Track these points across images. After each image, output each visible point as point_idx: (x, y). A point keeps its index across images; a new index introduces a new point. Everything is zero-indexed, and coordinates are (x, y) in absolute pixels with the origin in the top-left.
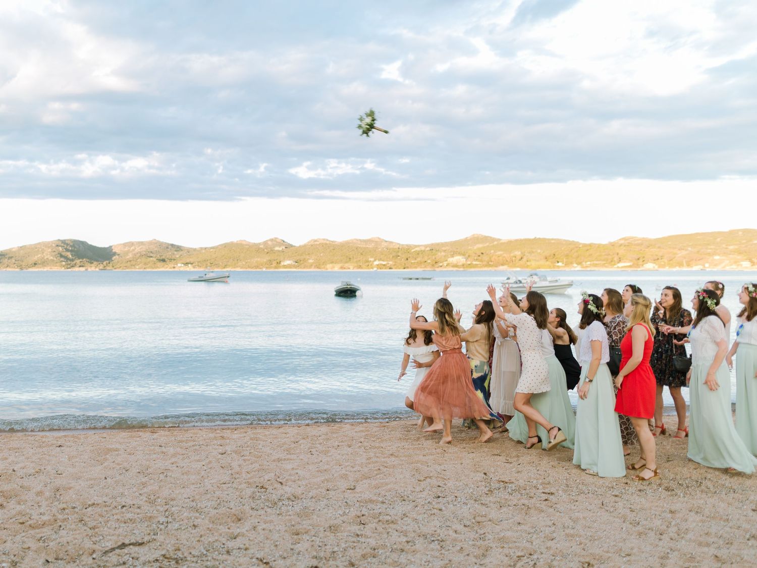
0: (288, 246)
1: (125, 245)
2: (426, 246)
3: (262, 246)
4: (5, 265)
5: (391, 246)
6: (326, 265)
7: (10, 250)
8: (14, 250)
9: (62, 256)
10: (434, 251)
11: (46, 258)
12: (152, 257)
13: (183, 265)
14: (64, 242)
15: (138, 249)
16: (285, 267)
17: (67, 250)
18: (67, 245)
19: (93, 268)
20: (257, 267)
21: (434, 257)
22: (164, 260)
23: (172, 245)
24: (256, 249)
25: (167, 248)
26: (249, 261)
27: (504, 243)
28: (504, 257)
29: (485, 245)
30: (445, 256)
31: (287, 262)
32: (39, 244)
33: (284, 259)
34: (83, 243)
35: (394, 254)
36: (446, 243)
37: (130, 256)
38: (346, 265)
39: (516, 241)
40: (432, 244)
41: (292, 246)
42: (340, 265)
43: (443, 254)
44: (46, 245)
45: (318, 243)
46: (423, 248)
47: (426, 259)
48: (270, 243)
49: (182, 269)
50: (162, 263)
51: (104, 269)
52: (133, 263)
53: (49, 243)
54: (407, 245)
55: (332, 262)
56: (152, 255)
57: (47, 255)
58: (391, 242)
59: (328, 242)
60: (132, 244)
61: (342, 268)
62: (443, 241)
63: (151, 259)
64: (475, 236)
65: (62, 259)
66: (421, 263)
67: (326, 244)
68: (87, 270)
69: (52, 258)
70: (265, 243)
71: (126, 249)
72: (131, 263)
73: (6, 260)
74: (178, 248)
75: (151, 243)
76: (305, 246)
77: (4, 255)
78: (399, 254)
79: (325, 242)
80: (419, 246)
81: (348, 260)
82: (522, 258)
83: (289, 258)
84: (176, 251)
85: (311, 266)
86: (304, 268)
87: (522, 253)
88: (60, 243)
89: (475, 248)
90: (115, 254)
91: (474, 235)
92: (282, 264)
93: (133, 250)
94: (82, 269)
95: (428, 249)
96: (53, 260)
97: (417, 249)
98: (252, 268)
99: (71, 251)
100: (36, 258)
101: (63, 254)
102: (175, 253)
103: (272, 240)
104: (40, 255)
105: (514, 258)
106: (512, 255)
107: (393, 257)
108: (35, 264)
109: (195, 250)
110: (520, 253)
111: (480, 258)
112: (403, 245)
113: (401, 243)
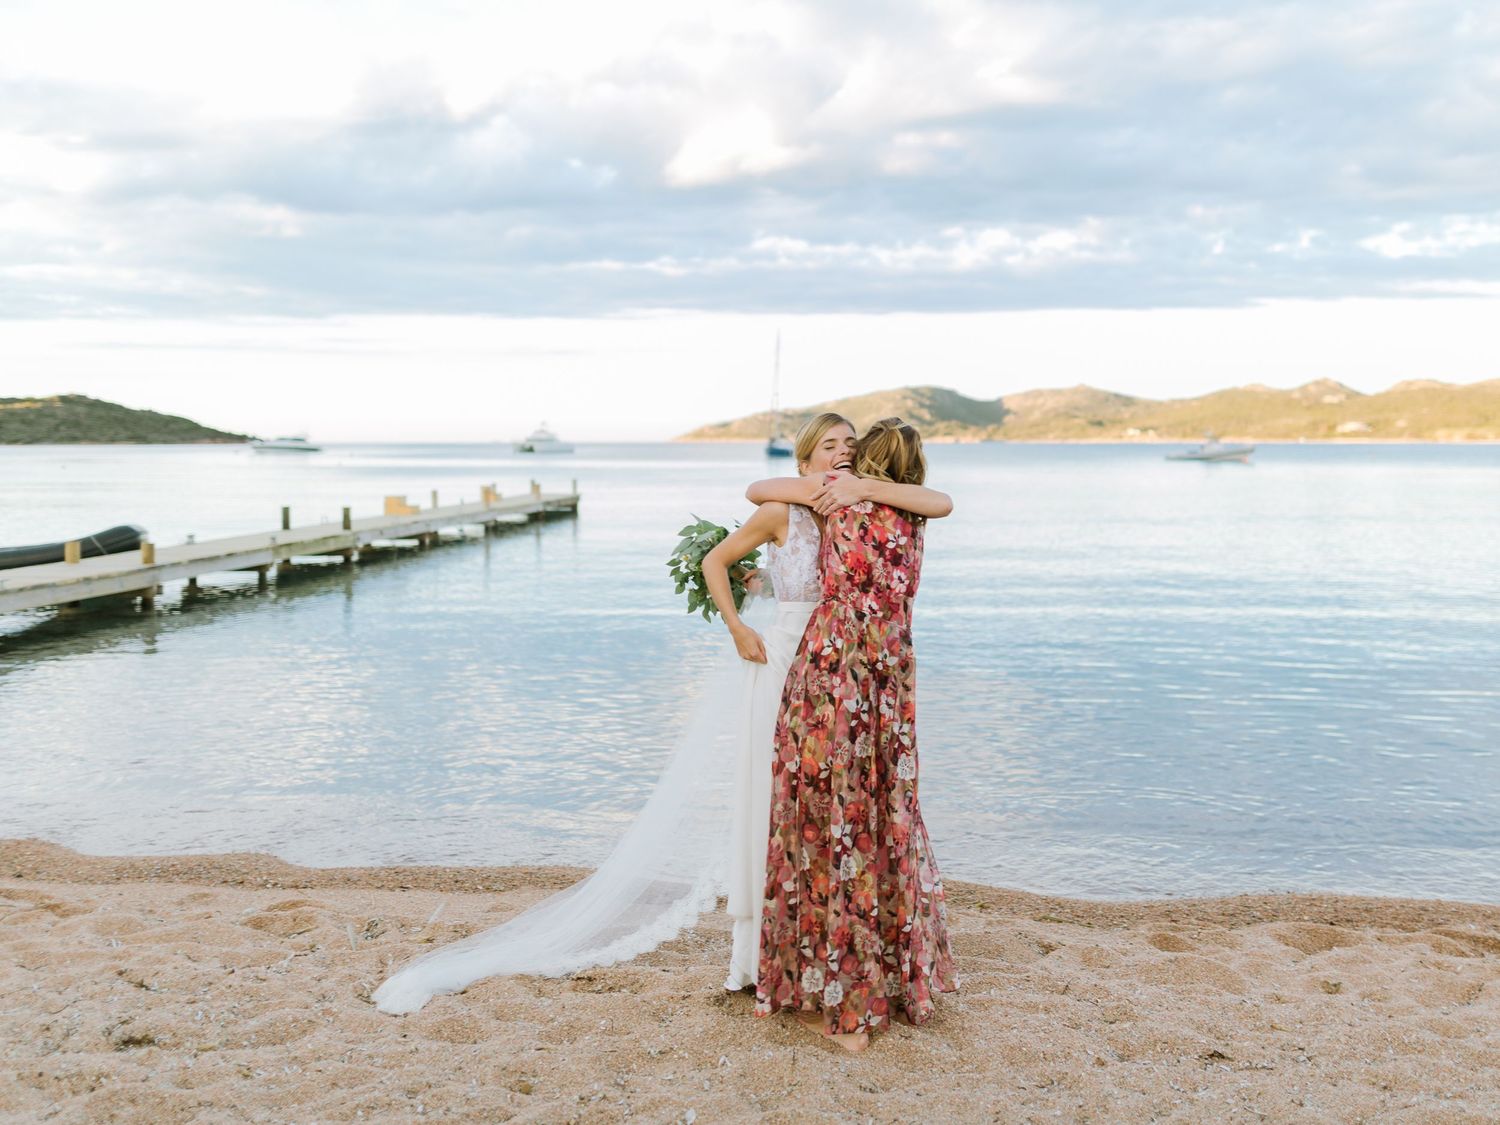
0: (1353, 395)
1: (1027, 395)
3: (1297, 395)
6: (1434, 432)
12: (1076, 417)
13: (1137, 432)
14: (916, 391)
15: (1051, 403)
16: (1344, 435)
17: (922, 405)
18: (922, 395)
19: (970, 438)
20: (1286, 435)
22: (1100, 424)
23: (1117, 396)
24: (1283, 402)
25: (1107, 400)
26: (1270, 423)
31: (1351, 426)
32: (873, 395)
33: (1344, 420)
34: (951, 394)
37: (1036, 415)
38: (1480, 431)
41: (1358, 394)
42: (1466, 431)
45: (1417, 387)
48: (1315, 388)
49: (1136, 441)
50: (1097, 429)
51: (989, 439)
52: (1042, 428)
53: (888, 393)
55: (1447, 426)
56: (1077, 413)
59: (1438, 386)
60: (1039, 393)
61: (1470, 437)
63: (1077, 420)
67: (1436, 389)
68: (957, 441)
70: (1304, 389)
71: (1029, 403)
72: (1039, 428)
74: (1128, 401)
75: (1075, 391)
76: (1387, 395)
79: (1431, 385)
81: (1484, 420)
83: (1354, 418)
84: (1124, 406)
85: (1400, 433)
86: (1388, 435)
88: (909, 393)
90: (1007, 412)
92: (1340, 429)
93: (1043, 405)
94: (950, 440)
98: (1279, 438)
99: (930, 407)
101: (914, 412)
102: (1123, 410)
103: (1317, 383)
109: (1160, 404)
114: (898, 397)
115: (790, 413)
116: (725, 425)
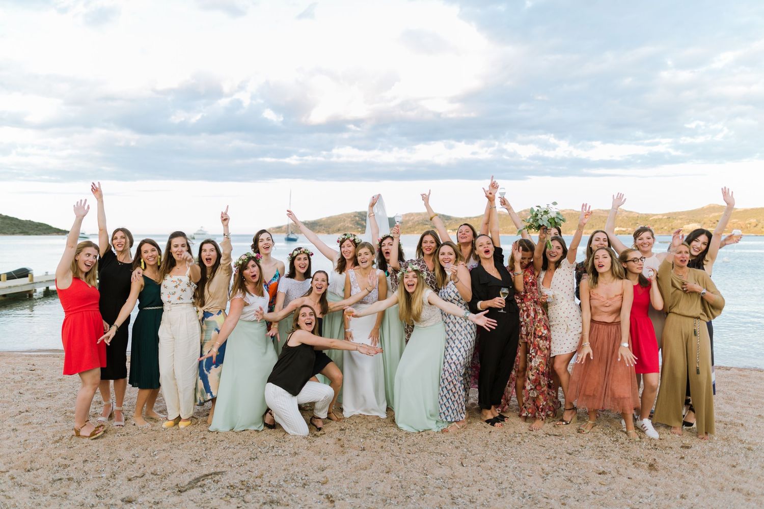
1: (407, 215)
2: (663, 215)
4: (318, 231)
5: (631, 215)
6: (571, 231)
7: (321, 220)
8: (323, 219)
9: (358, 224)
10: (671, 219)
11: (346, 225)
12: (426, 224)
13: (451, 231)
15: (416, 219)
21: (670, 224)
26: (506, 227)
27: (740, 212)
28: (739, 224)
29: (721, 214)
30: (681, 224)
32: (342, 215)
35: (633, 222)
36: (683, 212)
37: (410, 224)
39: (752, 209)
40: (670, 213)
43: (679, 221)
44: (347, 216)
45: (565, 213)
46: (661, 217)
47: (663, 226)
48: (523, 213)
52: (412, 229)
53: (348, 214)
54: (645, 214)
56: (427, 223)
57: (348, 223)
58: (631, 212)
59: (574, 212)
60: (412, 214)
62: (679, 211)
63: (427, 226)
64: (712, 206)
65: (359, 227)
66: (658, 229)
67: (572, 214)
69: (351, 225)
71: (407, 219)
73: (318, 227)
74: (448, 218)
77: (317, 224)
78: (638, 222)
79: (571, 212)
80: (657, 215)
81: (591, 227)
82: (757, 225)
84: (447, 220)
87: (757, 220)
88: (357, 215)
89: (711, 216)
91: (710, 205)
93: (413, 219)
95: (665, 217)
96: (352, 227)
97: (654, 217)
98: (508, 233)
100: (339, 225)
101: (359, 222)
102: (446, 221)
104: (342, 224)
105: (749, 225)
106: (747, 222)
107: (632, 224)
108: (339, 230)
110: (755, 220)
111: (715, 225)
112: (642, 214)
113: (641, 213)
114: (352, 216)
115: (307, 222)
116: (279, 227)
